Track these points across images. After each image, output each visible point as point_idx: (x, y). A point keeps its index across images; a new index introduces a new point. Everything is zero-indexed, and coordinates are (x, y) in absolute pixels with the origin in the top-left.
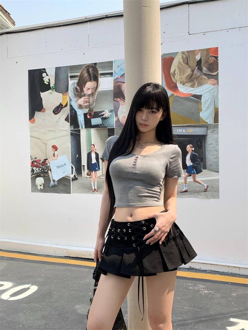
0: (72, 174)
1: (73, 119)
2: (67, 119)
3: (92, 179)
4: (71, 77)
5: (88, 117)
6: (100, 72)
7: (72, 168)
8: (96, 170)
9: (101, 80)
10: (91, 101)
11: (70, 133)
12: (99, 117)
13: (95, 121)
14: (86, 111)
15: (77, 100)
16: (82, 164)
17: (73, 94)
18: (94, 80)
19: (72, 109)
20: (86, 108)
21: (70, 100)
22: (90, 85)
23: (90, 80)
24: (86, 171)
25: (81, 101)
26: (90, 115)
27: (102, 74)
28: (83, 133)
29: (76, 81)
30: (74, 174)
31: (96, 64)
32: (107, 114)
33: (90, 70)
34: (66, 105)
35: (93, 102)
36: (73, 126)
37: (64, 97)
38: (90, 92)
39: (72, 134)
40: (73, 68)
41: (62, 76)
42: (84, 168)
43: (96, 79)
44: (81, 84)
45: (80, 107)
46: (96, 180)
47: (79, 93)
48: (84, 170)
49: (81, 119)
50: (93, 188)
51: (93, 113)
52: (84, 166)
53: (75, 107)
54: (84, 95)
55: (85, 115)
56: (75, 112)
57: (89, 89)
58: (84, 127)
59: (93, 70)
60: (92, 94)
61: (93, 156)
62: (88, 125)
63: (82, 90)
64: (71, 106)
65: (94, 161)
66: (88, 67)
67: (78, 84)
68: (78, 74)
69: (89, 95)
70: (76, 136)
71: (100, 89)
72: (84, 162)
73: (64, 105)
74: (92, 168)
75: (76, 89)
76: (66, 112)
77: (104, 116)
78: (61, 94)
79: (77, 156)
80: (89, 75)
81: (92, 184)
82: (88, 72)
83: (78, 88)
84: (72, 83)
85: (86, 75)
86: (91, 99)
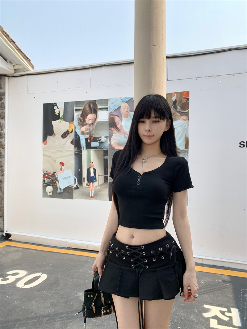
0: (75, 184)
1: (77, 142)
2: (72, 143)
3: (90, 188)
4: (76, 110)
5: (89, 141)
6: (99, 107)
7: (75, 179)
8: (93, 182)
9: (100, 113)
10: (91, 129)
11: (74, 153)
12: (97, 141)
13: (93, 144)
14: (88, 136)
15: (80, 128)
16: (83, 177)
17: (78, 123)
18: (94, 113)
19: (76, 134)
20: (87, 134)
21: (75, 128)
22: (90, 116)
23: (91, 113)
24: (86, 182)
25: (84, 129)
26: (90, 139)
27: (100, 109)
28: (85, 153)
29: (80, 113)
30: (76, 184)
31: (95, 101)
32: (103, 139)
33: (91, 105)
34: (72, 132)
35: (93, 130)
36: (76, 148)
37: (71, 125)
38: (90, 122)
39: (75, 154)
40: (78, 103)
41: (69, 109)
42: (84, 180)
43: (95, 112)
44: (84, 115)
45: (83, 133)
46: (93, 189)
47: (82, 122)
48: (84, 181)
49: (83, 143)
50: (91, 195)
51: (92, 139)
52: (84, 178)
53: (79, 133)
54: (86, 124)
55: (86, 139)
56: (79, 137)
57: (90, 119)
58: (85, 148)
59: (94, 105)
60: (92, 124)
61: (92, 171)
62: (88, 146)
63: (84, 120)
64: (76, 132)
65: (92, 175)
66: (90, 103)
67: (82, 115)
68: (82, 108)
69: (90, 125)
70: (79, 156)
71: (99, 120)
72: (85, 175)
73: (70, 131)
74: (91, 180)
75: (80, 119)
76: (71, 137)
77: (101, 141)
78: (68, 123)
79: (79, 170)
80: (90, 109)
81: (90, 192)
82: (90, 106)
83: (81, 118)
84: (77, 115)
85: (88, 109)
86: (91, 127)
